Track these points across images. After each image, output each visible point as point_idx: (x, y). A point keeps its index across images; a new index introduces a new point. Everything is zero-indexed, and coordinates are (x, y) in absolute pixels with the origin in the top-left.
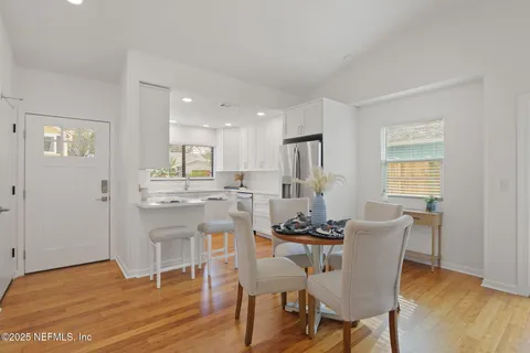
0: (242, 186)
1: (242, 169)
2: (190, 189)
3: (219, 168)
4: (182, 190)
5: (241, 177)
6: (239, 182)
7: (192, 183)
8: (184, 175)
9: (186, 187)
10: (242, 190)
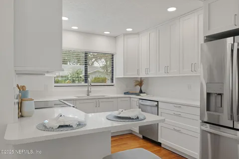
0: (141, 92)
1: (143, 75)
2: (92, 95)
3: (119, 73)
4: (84, 95)
5: (140, 83)
6: (138, 87)
7: (93, 89)
8: (86, 81)
9: (89, 92)
10: (143, 96)
